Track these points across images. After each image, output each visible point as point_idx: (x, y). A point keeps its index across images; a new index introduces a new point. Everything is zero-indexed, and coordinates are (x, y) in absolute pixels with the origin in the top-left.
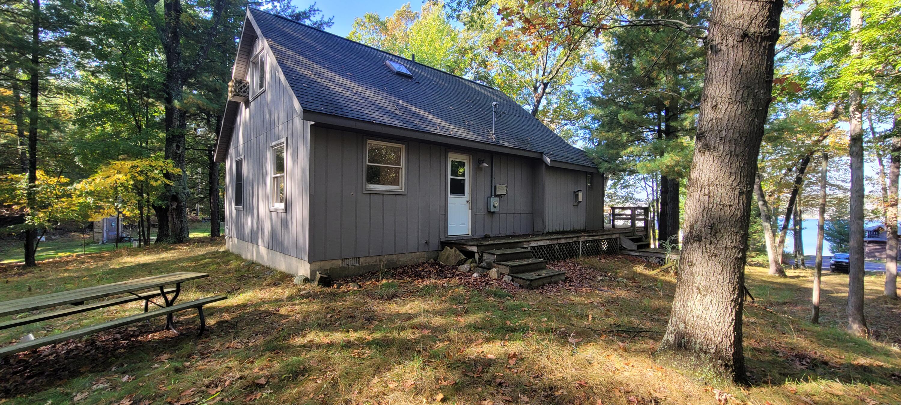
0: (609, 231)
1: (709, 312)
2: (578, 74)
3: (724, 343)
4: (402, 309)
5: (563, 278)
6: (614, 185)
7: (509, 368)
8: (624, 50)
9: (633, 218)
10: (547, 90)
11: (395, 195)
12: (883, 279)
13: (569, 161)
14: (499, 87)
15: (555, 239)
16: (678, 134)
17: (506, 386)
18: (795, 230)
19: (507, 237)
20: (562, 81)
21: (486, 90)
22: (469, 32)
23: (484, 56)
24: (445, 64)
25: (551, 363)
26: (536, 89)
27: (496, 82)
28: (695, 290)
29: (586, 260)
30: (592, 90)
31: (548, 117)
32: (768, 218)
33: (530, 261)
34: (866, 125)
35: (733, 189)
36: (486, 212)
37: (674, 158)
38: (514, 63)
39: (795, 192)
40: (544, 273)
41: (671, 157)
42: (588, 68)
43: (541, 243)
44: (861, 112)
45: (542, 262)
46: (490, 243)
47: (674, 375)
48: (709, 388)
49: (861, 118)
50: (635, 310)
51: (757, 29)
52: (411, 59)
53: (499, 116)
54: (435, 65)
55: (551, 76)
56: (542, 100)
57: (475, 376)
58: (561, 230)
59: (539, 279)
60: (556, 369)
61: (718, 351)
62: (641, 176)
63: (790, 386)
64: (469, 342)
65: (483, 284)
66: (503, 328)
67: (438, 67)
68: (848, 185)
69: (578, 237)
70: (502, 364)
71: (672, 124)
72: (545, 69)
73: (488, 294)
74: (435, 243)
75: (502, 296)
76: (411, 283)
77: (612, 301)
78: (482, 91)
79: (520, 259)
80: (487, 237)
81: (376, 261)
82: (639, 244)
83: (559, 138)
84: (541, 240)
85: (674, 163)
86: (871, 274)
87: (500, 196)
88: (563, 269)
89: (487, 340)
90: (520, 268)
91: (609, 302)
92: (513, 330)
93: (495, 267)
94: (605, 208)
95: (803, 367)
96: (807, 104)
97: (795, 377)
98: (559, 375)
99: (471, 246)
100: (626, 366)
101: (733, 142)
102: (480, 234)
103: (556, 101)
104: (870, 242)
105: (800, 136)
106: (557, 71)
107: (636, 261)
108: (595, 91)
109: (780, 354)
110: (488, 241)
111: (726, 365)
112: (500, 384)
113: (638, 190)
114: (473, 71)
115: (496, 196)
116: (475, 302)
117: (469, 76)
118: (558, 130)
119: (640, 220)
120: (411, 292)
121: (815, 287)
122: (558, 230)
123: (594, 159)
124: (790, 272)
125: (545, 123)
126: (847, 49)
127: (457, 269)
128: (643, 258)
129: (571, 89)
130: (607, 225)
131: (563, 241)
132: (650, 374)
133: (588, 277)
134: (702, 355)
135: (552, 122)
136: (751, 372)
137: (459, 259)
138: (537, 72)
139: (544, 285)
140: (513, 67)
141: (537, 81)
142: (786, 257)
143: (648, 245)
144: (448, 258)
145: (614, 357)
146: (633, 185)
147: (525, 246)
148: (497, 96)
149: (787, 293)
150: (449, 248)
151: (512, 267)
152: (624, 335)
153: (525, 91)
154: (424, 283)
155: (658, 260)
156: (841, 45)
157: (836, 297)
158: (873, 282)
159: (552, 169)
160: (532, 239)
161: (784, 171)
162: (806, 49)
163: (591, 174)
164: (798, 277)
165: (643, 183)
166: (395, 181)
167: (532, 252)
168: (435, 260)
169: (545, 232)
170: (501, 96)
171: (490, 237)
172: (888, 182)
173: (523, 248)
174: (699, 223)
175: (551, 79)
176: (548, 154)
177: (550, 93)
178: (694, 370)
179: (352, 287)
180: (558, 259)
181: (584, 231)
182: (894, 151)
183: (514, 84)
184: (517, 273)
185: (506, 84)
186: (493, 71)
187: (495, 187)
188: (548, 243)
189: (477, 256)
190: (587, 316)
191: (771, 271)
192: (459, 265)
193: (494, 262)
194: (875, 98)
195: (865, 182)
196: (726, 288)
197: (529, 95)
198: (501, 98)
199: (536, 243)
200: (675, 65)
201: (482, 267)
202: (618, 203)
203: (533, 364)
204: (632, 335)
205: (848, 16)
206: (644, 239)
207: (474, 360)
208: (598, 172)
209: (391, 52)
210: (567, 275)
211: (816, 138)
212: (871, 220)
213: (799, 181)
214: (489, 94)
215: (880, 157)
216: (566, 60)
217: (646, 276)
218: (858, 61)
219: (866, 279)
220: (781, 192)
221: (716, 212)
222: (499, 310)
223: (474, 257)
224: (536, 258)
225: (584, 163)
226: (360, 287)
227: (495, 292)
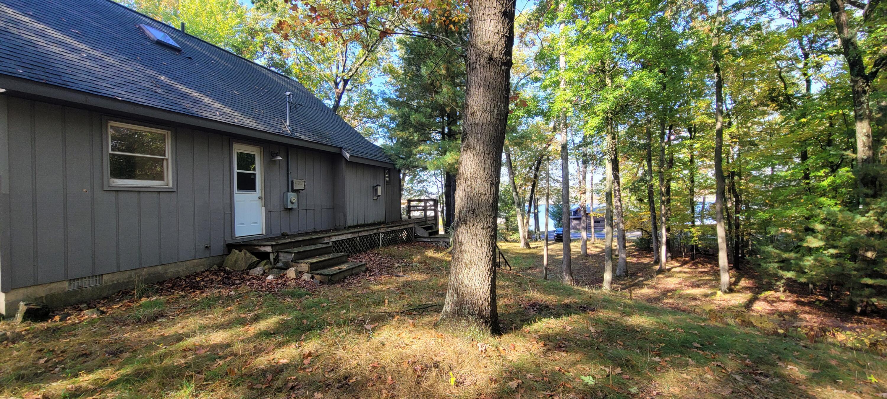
0: (406, 221)
1: (473, 281)
2: (377, 75)
3: (484, 305)
4: (170, 331)
5: (364, 269)
6: (411, 180)
7: (304, 368)
8: (413, 59)
9: (425, 209)
10: (348, 87)
11: (158, 192)
12: (580, 244)
13: (368, 156)
14: (298, 78)
15: (356, 232)
16: (457, 137)
17: (298, 389)
18: (535, 213)
19: (307, 234)
20: (362, 80)
21: (280, 78)
22: (260, 13)
23: (279, 42)
24: (230, 42)
25: (347, 353)
26: (337, 84)
27: (294, 72)
28: (464, 265)
29: (386, 250)
30: (387, 91)
31: (349, 113)
32: (519, 205)
33: (331, 256)
34: (569, 137)
35: (487, 181)
36: (282, 208)
37: (454, 157)
38: (313, 55)
39: (534, 185)
40: (344, 267)
41: (452, 156)
42: (385, 71)
43: (343, 237)
44: (566, 128)
45: (343, 256)
46: (286, 241)
47: (451, 338)
48: (475, 343)
49: (566, 132)
50: (425, 289)
51: (498, 56)
52: (180, 29)
53: (294, 108)
54: (217, 42)
55: (351, 74)
56: (343, 96)
57: (264, 387)
58: (363, 223)
59: (340, 272)
60: (352, 358)
61: (480, 312)
62: (432, 172)
63: (526, 328)
64: (258, 352)
65: (280, 286)
66: (298, 329)
67: (220, 45)
68: (561, 180)
69: (378, 229)
70: (296, 367)
71: (453, 128)
72: (344, 65)
73: (285, 295)
74: (218, 247)
75: (300, 296)
76: (184, 297)
77: (406, 284)
78: (276, 79)
79: (320, 255)
80: (284, 236)
81: (131, 277)
82: (430, 231)
83: (358, 135)
84: (343, 234)
85: (454, 161)
86: (575, 240)
87: (298, 191)
88: (364, 260)
89: (280, 345)
90: (320, 264)
91: (404, 286)
92: (310, 329)
93: (293, 266)
94: (402, 201)
95: (534, 313)
96: (538, 120)
97: (528, 321)
98: (354, 363)
99: (264, 246)
100: (414, 340)
101: (486, 143)
102: (276, 232)
103: (357, 98)
104: (574, 219)
105: (536, 144)
106: (357, 69)
107: (427, 246)
108: (391, 92)
109: (522, 306)
110: (285, 239)
111: (486, 322)
112: (293, 388)
113: (431, 184)
114: (265, 56)
115: (293, 191)
116: (268, 307)
117: (262, 61)
118: (360, 127)
119: (431, 210)
120: (184, 308)
121: (545, 253)
122: (359, 223)
123: (391, 155)
124: (532, 245)
125: (346, 120)
126: (557, 84)
127: (247, 274)
128: (434, 244)
129: (371, 88)
130: (404, 216)
131: (364, 234)
132: (433, 342)
133: (386, 265)
134: (470, 318)
135: (354, 118)
136: (503, 324)
137: (250, 262)
138: (338, 68)
139: (345, 278)
140: (312, 59)
141: (337, 76)
142: (530, 232)
143: (437, 232)
144: (236, 262)
145: (405, 334)
146: (426, 180)
147: (326, 241)
148: (293, 86)
149: (531, 260)
150: (237, 251)
151: (311, 264)
152: (415, 313)
153: (326, 86)
154: (204, 295)
155: (445, 244)
156: (555, 79)
157: (557, 259)
158: (576, 246)
159: (353, 164)
160: (333, 234)
161: (528, 169)
162: (537, 80)
163: (389, 169)
164: (537, 247)
165: (434, 178)
166: (159, 177)
167: (334, 247)
168: (219, 267)
169: (347, 226)
170: (299, 87)
171: (288, 235)
172: (581, 177)
173: (324, 244)
174: (465, 209)
175: (351, 77)
176: (347, 150)
177: (351, 90)
178: (465, 331)
179: (88, 314)
180: (360, 252)
181: (384, 223)
182: (583, 156)
183: (313, 76)
184: (317, 270)
185: (304, 75)
186: (290, 59)
187: (292, 182)
188: (349, 236)
189: (272, 257)
190: (384, 302)
191: (520, 246)
192: (250, 269)
193: (292, 261)
194: (573, 120)
195: (570, 177)
196: (484, 260)
197: (330, 89)
198: (298, 89)
199: (337, 237)
200: (453, 78)
201: (278, 268)
202: (415, 196)
203: (329, 359)
204: (421, 312)
205: (558, 59)
206: (434, 227)
207: (263, 370)
208: (395, 168)
209: (151, 15)
210: (368, 266)
211: (544, 146)
212: (574, 204)
213: (536, 176)
214: (284, 84)
215: (577, 160)
216: (365, 60)
217: (434, 258)
218: (564, 92)
219: (572, 244)
220: (526, 185)
221: (476, 201)
222: (296, 310)
223: (268, 258)
224: (338, 252)
225: (382, 160)
226: (103, 312)
227: (293, 292)
